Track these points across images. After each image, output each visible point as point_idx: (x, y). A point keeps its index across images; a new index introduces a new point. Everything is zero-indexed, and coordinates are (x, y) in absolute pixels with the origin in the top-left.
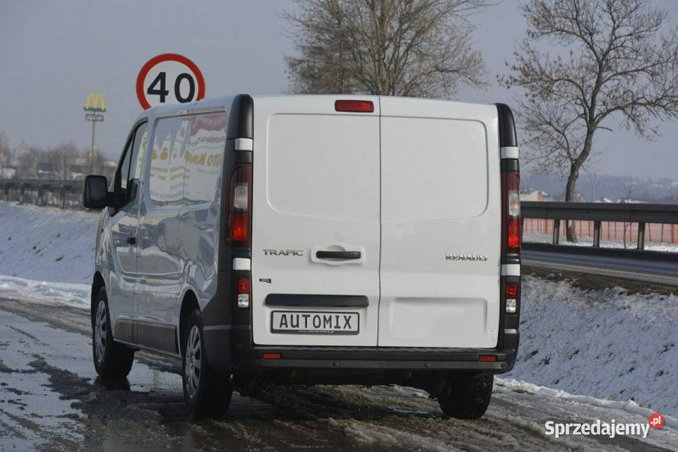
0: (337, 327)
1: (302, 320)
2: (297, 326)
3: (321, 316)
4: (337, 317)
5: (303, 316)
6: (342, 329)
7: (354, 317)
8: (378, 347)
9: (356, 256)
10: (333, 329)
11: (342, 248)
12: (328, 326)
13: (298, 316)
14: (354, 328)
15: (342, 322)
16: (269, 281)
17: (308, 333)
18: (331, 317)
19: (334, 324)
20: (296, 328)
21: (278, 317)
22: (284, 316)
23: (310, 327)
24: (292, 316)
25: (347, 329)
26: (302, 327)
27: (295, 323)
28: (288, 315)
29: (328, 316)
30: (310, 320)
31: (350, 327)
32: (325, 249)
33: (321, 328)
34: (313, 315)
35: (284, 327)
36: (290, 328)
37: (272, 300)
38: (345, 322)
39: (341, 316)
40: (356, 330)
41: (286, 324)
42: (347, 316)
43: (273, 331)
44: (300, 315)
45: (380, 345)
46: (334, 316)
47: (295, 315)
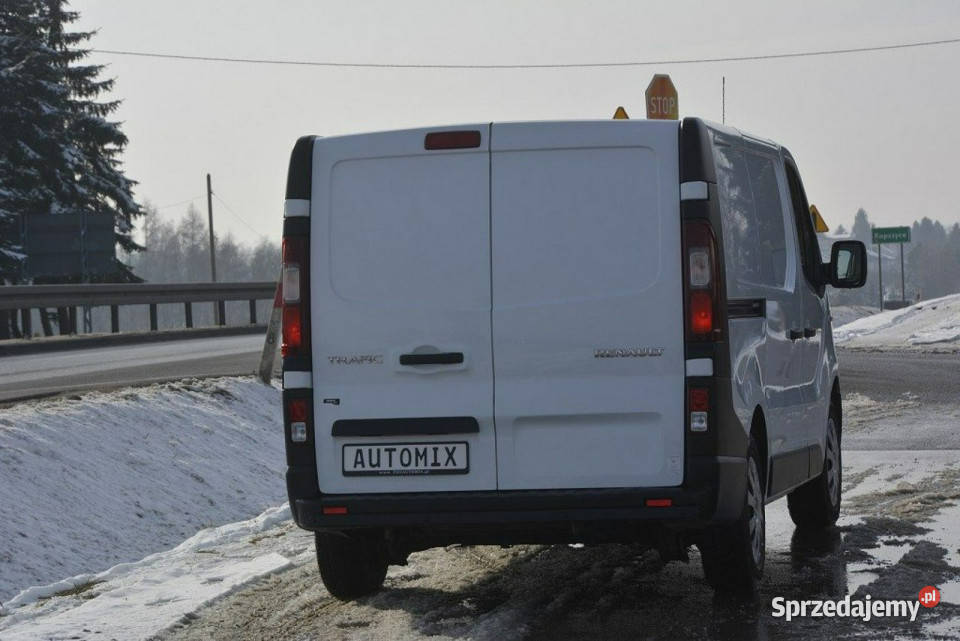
0: (436, 464)
1: (385, 456)
2: (378, 465)
3: (412, 448)
4: (435, 450)
5: (386, 450)
6: (442, 467)
7: (461, 450)
8: (497, 491)
9: (456, 358)
10: (429, 467)
11: (435, 349)
12: (421, 463)
13: (379, 451)
14: (461, 465)
15: (442, 456)
16: (337, 402)
17: (392, 474)
18: (425, 450)
19: (431, 460)
20: (377, 469)
21: (351, 452)
22: (359, 451)
23: (397, 466)
24: (370, 451)
25: (450, 466)
26: (384, 466)
27: (374, 462)
28: (365, 450)
29: (421, 448)
30: (396, 456)
31: (454, 464)
32: (409, 350)
33: (412, 467)
34: (400, 448)
35: (359, 468)
36: (368, 468)
37: (342, 429)
38: (447, 456)
39: (441, 448)
40: (464, 466)
41: (362, 463)
42: (450, 447)
43: (346, 474)
44: (382, 448)
45: (500, 488)
46: (430, 448)
47: (374, 449)
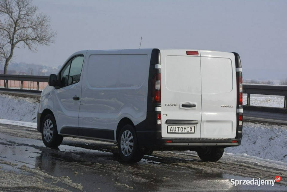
0: (188, 131)
1: (177, 129)
2: (176, 131)
3: (183, 127)
4: (188, 128)
5: (178, 127)
6: (189, 132)
7: (193, 127)
8: (200, 138)
9: (194, 106)
10: (187, 132)
11: (190, 104)
12: (185, 131)
13: (176, 127)
14: (193, 132)
15: (189, 129)
16: (167, 115)
17: (179, 133)
18: (186, 128)
19: (187, 130)
20: (175, 132)
21: (169, 127)
22: (171, 127)
23: (180, 131)
24: (174, 127)
25: (191, 132)
26: (177, 131)
27: (175, 130)
28: (173, 127)
29: (185, 127)
30: (180, 129)
31: (192, 131)
32: (184, 103)
33: (183, 131)
34: (180, 127)
35: (171, 131)
36: (173, 131)
37: (168, 122)
38: (190, 129)
39: (189, 127)
40: (194, 132)
41: (172, 130)
42: (191, 127)
43: (168, 133)
44: (177, 127)
45: (201, 137)
46: (187, 127)
47: (175, 127)
